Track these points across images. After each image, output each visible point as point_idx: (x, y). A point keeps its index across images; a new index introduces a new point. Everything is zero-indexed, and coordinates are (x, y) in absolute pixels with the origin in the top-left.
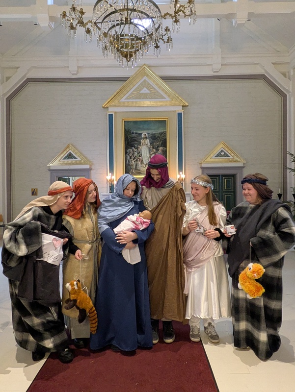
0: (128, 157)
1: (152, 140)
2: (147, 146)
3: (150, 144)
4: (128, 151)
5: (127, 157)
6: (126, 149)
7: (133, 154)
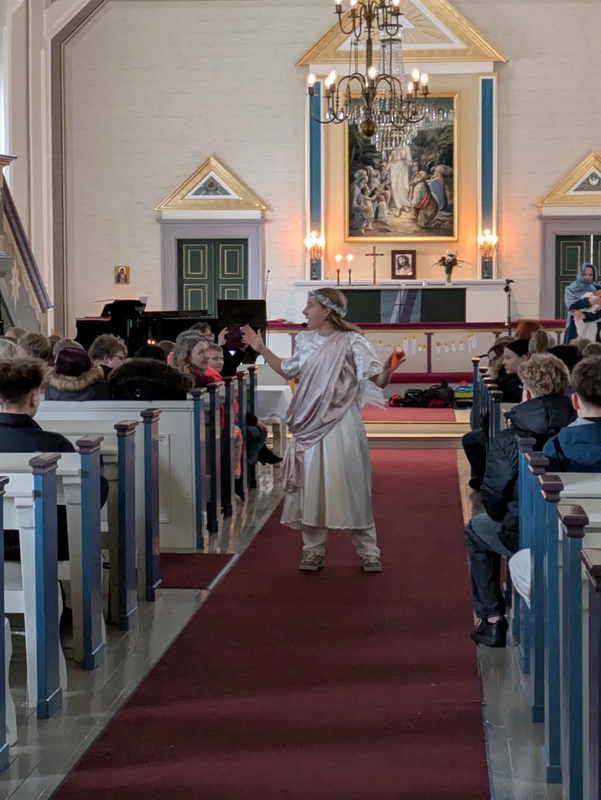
0: (358, 191)
1: (416, 147)
2: (405, 164)
3: (413, 157)
4: (356, 175)
5: (354, 189)
6: (352, 169)
7: (369, 183)
